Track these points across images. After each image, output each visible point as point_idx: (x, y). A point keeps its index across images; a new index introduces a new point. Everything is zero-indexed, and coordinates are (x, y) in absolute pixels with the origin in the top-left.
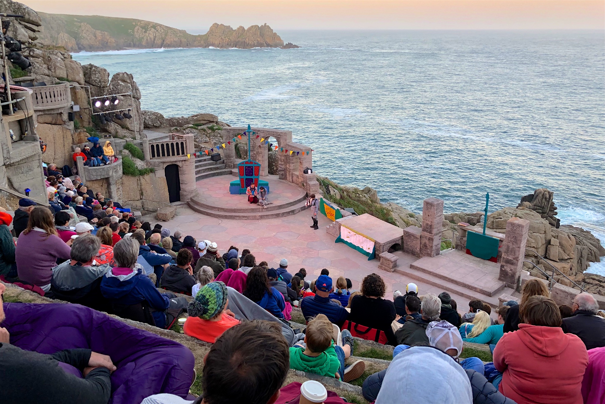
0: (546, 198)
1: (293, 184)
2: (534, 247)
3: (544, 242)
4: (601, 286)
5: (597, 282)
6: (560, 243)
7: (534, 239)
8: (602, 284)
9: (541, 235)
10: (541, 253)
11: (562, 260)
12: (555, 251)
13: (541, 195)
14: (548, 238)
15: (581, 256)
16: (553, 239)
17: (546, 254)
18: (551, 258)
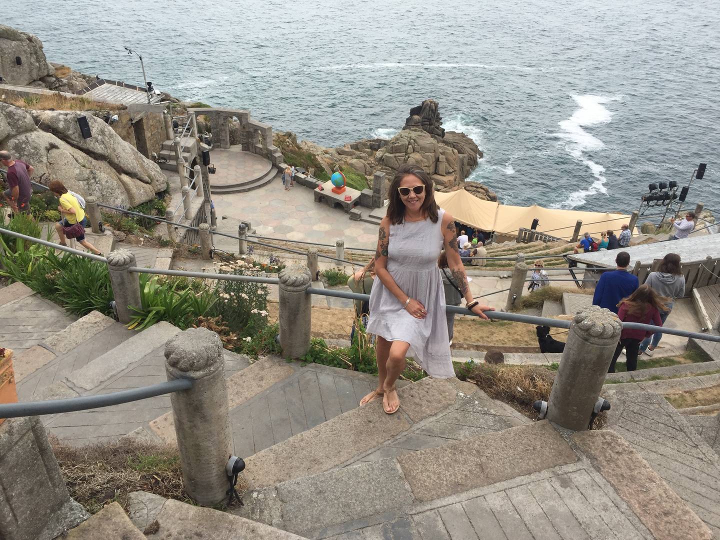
0: (432, 110)
1: (256, 155)
2: (426, 166)
3: (434, 160)
4: (478, 192)
5: (475, 189)
6: (446, 159)
7: (426, 159)
8: (478, 190)
9: (431, 154)
10: (432, 170)
11: (448, 173)
12: (442, 167)
13: (428, 108)
14: (437, 156)
15: (463, 165)
16: (441, 156)
17: (436, 170)
18: (440, 173)
